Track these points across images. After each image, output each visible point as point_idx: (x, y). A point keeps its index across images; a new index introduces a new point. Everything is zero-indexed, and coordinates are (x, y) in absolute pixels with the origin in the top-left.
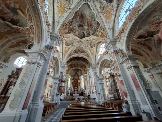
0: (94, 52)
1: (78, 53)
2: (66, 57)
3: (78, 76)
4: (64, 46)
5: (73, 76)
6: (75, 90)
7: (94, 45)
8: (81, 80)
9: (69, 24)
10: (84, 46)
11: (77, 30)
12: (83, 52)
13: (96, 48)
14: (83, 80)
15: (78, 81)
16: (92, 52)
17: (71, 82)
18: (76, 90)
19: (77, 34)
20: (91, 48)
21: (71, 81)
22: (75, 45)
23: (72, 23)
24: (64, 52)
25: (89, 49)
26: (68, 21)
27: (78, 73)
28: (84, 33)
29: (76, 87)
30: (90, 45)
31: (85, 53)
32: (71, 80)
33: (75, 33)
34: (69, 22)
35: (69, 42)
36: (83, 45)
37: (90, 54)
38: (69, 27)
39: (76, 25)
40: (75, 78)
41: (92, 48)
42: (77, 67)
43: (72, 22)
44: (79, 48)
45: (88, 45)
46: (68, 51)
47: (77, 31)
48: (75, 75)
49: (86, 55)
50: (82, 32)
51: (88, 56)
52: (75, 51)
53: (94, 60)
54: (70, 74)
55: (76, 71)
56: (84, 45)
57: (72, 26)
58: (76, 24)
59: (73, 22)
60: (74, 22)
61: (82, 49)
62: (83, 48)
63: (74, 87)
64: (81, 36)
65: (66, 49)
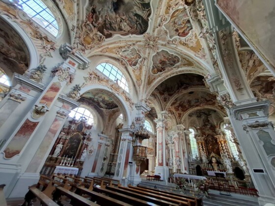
0: (198, 42)
1: (166, 70)
3: (213, 128)
4: (130, 68)
5: (201, 129)
6: (210, 162)
7: (189, 25)
8: (224, 134)
9: (92, 17)
10: (165, 45)
11: (119, 19)
12: (173, 61)
14: (228, 133)
15: (216, 140)
16: (194, 45)
17: (198, 143)
18: (214, 160)
20: (183, 39)
21: (197, 140)
22: (146, 56)
23: (98, 13)
25: (180, 42)
27: (210, 121)
29: (213, 154)
30: (177, 30)
31: (178, 61)
32: (196, 136)
33: (120, 29)
34: (89, 16)
35: (132, 57)
36: (162, 45)
37: (191, 54)
39: (107, 11)
40: (207, 132)
41: (187, 34)
42: (197, 106)
44: (159, 58)
45: (171, 37)
47: (121, 21)
48: (205, 125)
49: (184, 65)
50: (131, 15)
51: (190, 64)
52: (156, 69)
54: (192, 125)
55: (203, 117)
56: (164, 43)
57: (100, 19)
58: (106, 8)
59: (96, 10)
60: (99, 8)
61: (167, 56)
62: (167, 52)
63: (208, 153)
64: (139, 25)
65: (136, 73)
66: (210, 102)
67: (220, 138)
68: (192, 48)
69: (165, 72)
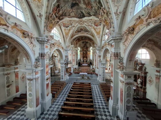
0: (100, 31)
1: (82, 32)
2: (68, 39)
3: (87, 48)
4: (63, 28)
5: (83, 48)
6: (84, 61)
7: (100, 24)
8: (90, 51)
9: (56, 10)
10: (87, 26)
11: (71, 11)
12: (86, 31)
13: (103, 26)
14: (91, 51)
15: (87, 53)
16: (98, 31)
17: (80, 54)
18: (85, 60)
19: (74, 15)
20: (95, 27)
21: (80, 53)
22: (75, 26)
23: (61, 8)
24: (64, 34)
25: (94, 28)
26: (52, 8)
27: (87, 45)
28: (82, 12)
29: (85, 58)
30: (95, 23)
31: (89, 32)
32: (80, 51)
33: (69, 15)
34: (54, 9)
35: (67, 23)
36: (86, 25)
37: (95, 34)
38: (57, 15)
39: (67, 7)
40: (84, 49)
41: (98, 26)
42: (85, 40)
43: (58, 6)
44: (81, 28)
45: (91, 24)
46: (68, 33)
47: (72, 12)
48: (84, 46)
49: (91, 35)
50: (79, 11)
51: (93, 36)
52: (77, 31)
53: (99, 41)
54: (79, 46)
55: (85, 43)
56: (87, 24)
57: (61, 11)
58: (67, 5)
60: (62, 5)
61: (85, 28)
62: (86, 28)
63: (83, 58)
64: (80, 15)
65: (66, 31)
66: (90, 40)
67: (88, 53)
68: (97, 32)
69: (81, 33)
